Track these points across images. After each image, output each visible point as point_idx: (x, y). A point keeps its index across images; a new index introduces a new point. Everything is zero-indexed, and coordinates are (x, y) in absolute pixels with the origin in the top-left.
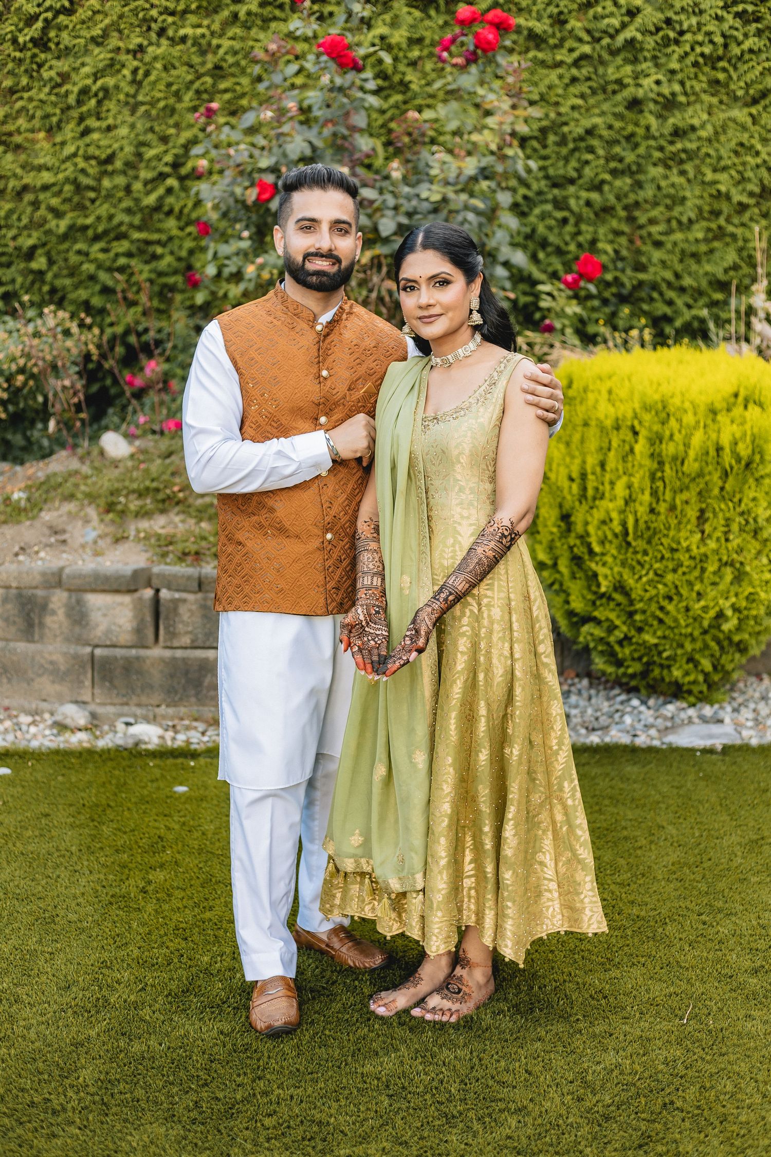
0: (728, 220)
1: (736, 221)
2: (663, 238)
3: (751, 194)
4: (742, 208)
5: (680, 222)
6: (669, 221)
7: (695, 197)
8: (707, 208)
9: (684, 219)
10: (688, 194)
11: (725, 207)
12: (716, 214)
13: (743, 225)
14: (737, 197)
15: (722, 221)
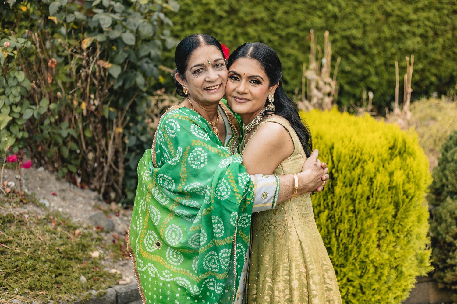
0: (214, 25)
1: (217, 24)
2: (179, 34)
3: (226, 12)
4: (221, 18)
5: (189, 26)
6: (182, 24)
7: (198, 11)
8: (203, 18)
9: (191, 23)
10: (193, 9)
11: (212, 18)
12: (207, 21)
13: (220, 28)
14: (219, 12)
15: (210, 25)
